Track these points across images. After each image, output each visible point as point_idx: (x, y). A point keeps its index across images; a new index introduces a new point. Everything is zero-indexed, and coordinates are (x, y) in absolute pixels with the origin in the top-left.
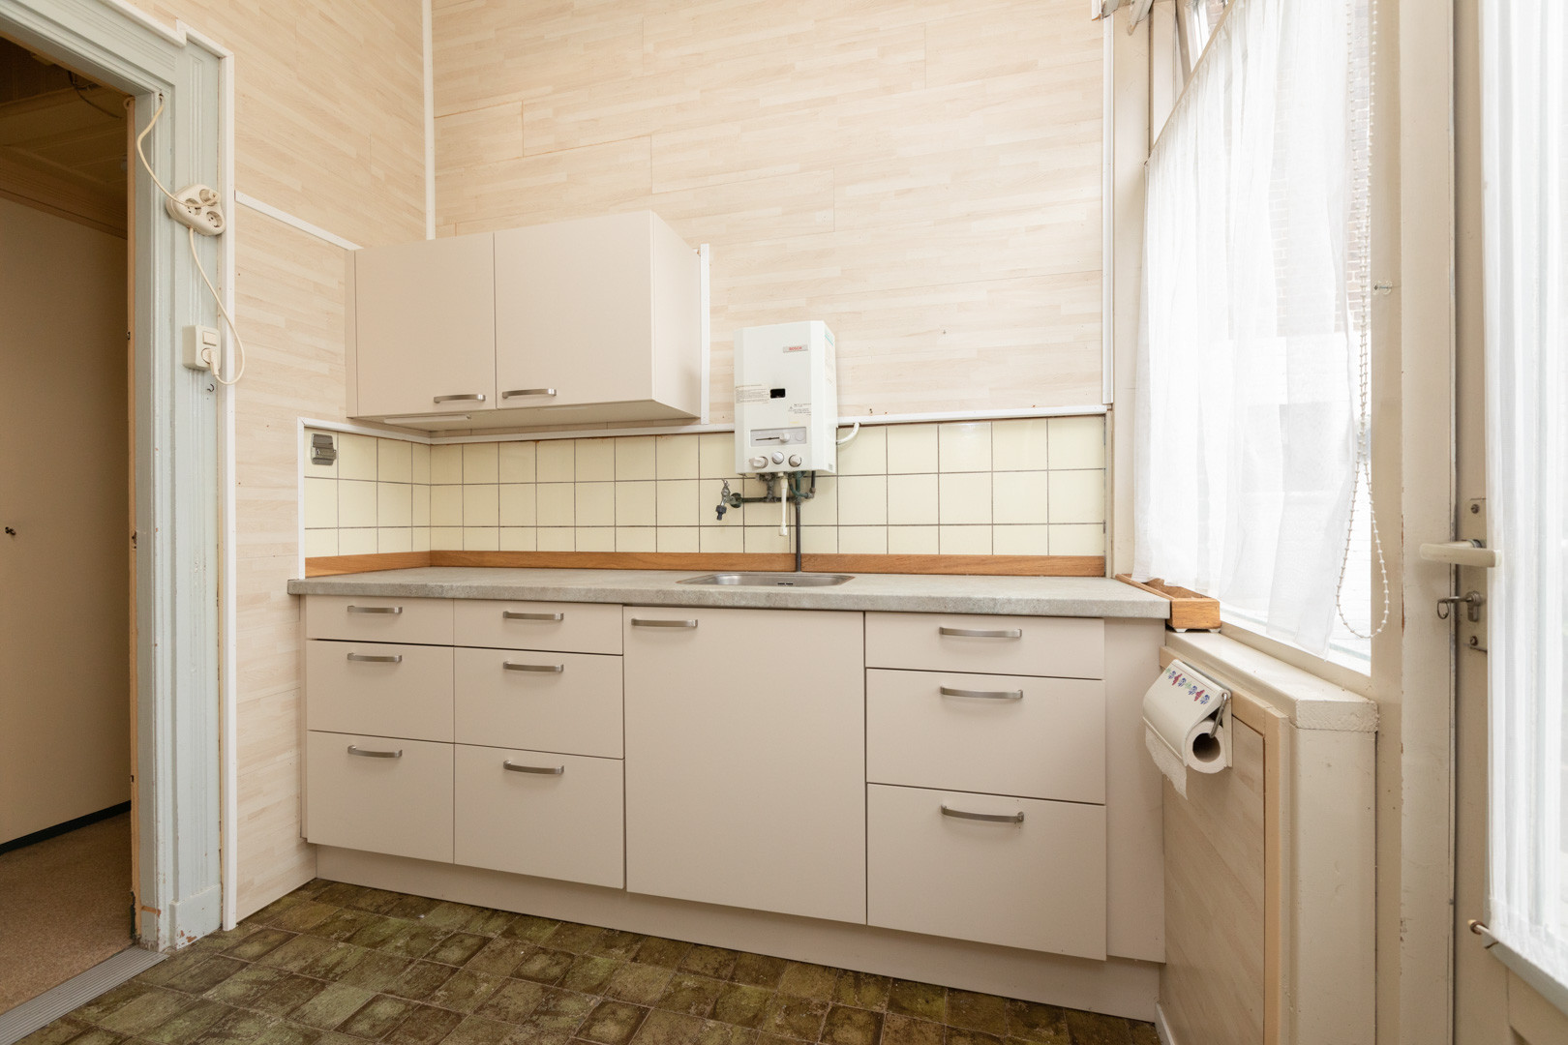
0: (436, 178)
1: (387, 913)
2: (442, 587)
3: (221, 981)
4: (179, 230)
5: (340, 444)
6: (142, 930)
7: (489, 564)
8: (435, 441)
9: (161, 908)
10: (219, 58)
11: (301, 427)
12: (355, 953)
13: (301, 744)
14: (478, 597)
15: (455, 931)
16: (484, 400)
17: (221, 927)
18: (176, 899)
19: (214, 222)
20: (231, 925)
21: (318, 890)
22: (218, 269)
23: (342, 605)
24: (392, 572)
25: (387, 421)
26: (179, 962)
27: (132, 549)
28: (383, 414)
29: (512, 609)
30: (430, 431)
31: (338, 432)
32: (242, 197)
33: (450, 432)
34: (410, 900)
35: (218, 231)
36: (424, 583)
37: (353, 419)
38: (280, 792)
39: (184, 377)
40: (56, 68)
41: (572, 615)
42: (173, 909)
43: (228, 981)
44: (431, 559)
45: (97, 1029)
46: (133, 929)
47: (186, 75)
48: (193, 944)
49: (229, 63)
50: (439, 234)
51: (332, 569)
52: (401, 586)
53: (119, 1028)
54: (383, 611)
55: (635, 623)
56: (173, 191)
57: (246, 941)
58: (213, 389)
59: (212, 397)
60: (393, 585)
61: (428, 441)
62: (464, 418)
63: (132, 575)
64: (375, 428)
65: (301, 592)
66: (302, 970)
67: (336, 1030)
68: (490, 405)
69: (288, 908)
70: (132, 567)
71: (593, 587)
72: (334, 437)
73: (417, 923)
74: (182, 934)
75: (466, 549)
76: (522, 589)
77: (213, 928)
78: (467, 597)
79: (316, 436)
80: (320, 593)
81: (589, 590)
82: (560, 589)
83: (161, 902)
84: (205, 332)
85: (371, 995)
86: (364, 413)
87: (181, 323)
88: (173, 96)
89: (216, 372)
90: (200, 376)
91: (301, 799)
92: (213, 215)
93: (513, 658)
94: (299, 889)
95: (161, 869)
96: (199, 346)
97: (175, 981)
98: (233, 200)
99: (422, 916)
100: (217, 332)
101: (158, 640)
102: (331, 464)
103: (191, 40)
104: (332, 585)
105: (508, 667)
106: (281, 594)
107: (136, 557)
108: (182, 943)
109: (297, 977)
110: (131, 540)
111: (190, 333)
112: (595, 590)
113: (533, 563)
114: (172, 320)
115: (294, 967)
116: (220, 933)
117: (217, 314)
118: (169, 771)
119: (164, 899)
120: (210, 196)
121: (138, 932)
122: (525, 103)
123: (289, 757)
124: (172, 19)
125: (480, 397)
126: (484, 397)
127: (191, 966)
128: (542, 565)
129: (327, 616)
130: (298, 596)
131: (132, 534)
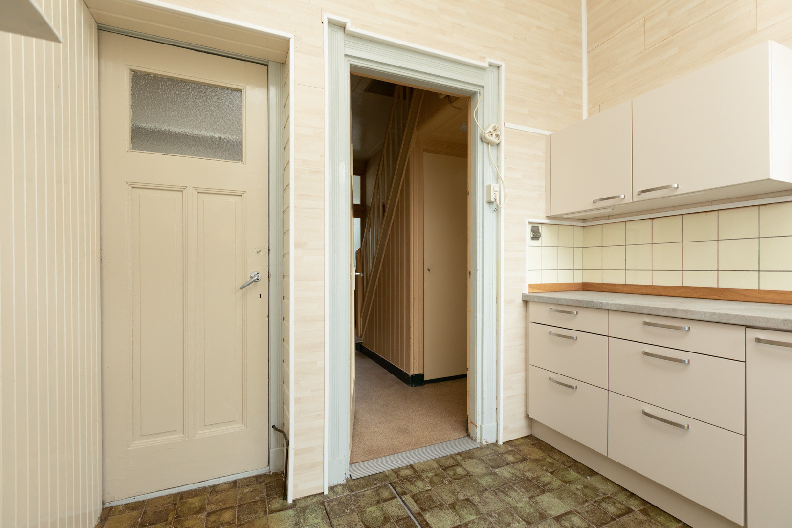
0: (588, 84)
1: (569, 467)
2: (602, 303)
3: (500, 467)
4: (486, 145)
5: (543, 230)
6: (470, 431)
7: (618, 291)
8: (586, 224)
9: (477, 425)
10: (499, 67)
11: (527, 223)
12: (556, 483)
13: (526, 370)
14: (625, 310)
15: (609, 495)
16: (625, 197)
17: (497, 442)
18: (482, 423)
19: (497, 139)
20: (500, 443)
21: (532, 440)
22: (498, 159)
23: (547, 307)
24: (565, 292)
25: (565, 216)
26: (484, 450)
27: (468, 278)
28: (564, 213)
29: (648, 319)
30: (584, 219)
31: (541, 224)
32: (508, 125)
33: (595, 218)
34: (580, 465)
35: (498, 142)
36: (591, 300)
37: (548, 217)
38: (518, 390)
39: (486, 206)
40: (448, 97)
41: (696, 329)
42: (481, 427)
43: (503, 468)
44: (583, 287)
45: (461, 466)
46: (467, 430)
47: (487, 80)
48: (488, 445)
49: (503, 68)
50: (590, 113)
51: (539, 289)
52: (578, 301)
53: (469, 469)
54: (568, 312)
55: (758, 340)
56: (483, 129)
57: (507, 452)
58: (497, 210)
59: (495, 213)
60: (573, 300)
61: (582, 224)
62: (610, 210)
63: (469, 288)
64: (557, 220)
65: (527, 300)
66: (533, 478)
67: (554, 518)
68: (628, 200)
69: (522, 444)
70: (468, 285)
71: (718, 312)
72: (540, 226)
73: (585, 479)
74: (484, 439)
75: (603, 282)
76: (658, 309)
77: (494, 441)
78: (618, 309)
79: (533, 227)
80: (536, 300)
81: (714, 314)
82: (688, 311)
83: (477, 422)
84: (495, 187)
85: (568, 509)
86: (554, 213)
87: (486, 184)
88: (484, 91)
89: (498, 203)
90: (492, 206)
91: (526, 395)
92: (497, 136)
93: (648, 349)
94: (525, 437)
95: (477, 409)
96: (492, 192)
97: (483, 458)
98: (505, 125)
99: (588, 478)
100: (498, 185)
101: (478, 316)
102: (538, 239)
103: (491, 65)
104: (542, 298)
105: (646, 354)
106: (519, 301)
107: (470, 281)
108: (484, 443)
109: (530, 480)
110: (468, 275)
111: (489, 187)
112: (719, 314)
113: (649, 292)
114: (483, 184)
115: (529, 475)
116: (496, 444)
117: (498, 178)
118: (480, 370)
119: (478, 423)
120: (497, 127)
121: (469, 431)
122: (646, 18)
123: (521, 375)
124: (483, 58)
125: (623, 196)
126: (625, 196)
127: (488, 455)
128: (657, 294)
129: (538, 312)
130: (526, 302)
131: (468, 272)
